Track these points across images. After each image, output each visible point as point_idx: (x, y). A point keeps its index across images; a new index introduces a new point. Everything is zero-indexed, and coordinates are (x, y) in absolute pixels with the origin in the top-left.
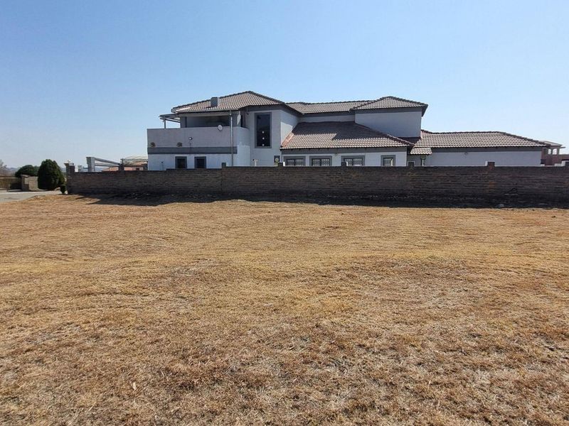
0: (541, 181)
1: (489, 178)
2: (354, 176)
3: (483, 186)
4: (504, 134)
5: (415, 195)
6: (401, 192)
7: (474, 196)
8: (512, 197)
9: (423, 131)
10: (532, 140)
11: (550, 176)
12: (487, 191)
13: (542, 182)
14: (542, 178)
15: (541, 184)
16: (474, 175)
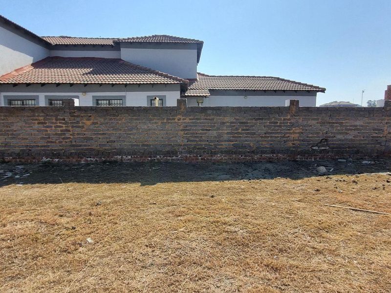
0: (356, 128)
1: (292, 125)
2: (89, 123)
3: (284, 137)
4: (278, 79)
5: (190, 152)
6: (167, 149)
7: (273, 152)
8: (321, 151)
9: (199, 74)
10: (306, 85)
11: (366, 120)
12: (290, 144)
13: (358, 129)
14: (358, 123)
15: (356, 132)
16: (273, 120)
